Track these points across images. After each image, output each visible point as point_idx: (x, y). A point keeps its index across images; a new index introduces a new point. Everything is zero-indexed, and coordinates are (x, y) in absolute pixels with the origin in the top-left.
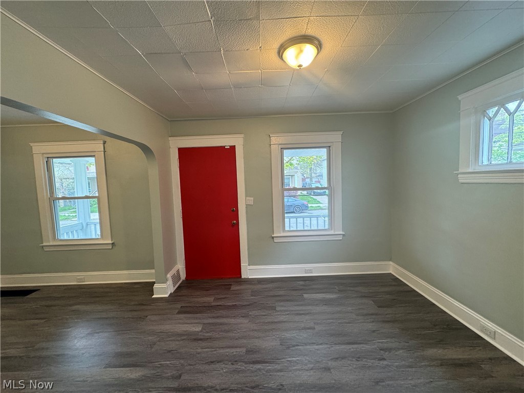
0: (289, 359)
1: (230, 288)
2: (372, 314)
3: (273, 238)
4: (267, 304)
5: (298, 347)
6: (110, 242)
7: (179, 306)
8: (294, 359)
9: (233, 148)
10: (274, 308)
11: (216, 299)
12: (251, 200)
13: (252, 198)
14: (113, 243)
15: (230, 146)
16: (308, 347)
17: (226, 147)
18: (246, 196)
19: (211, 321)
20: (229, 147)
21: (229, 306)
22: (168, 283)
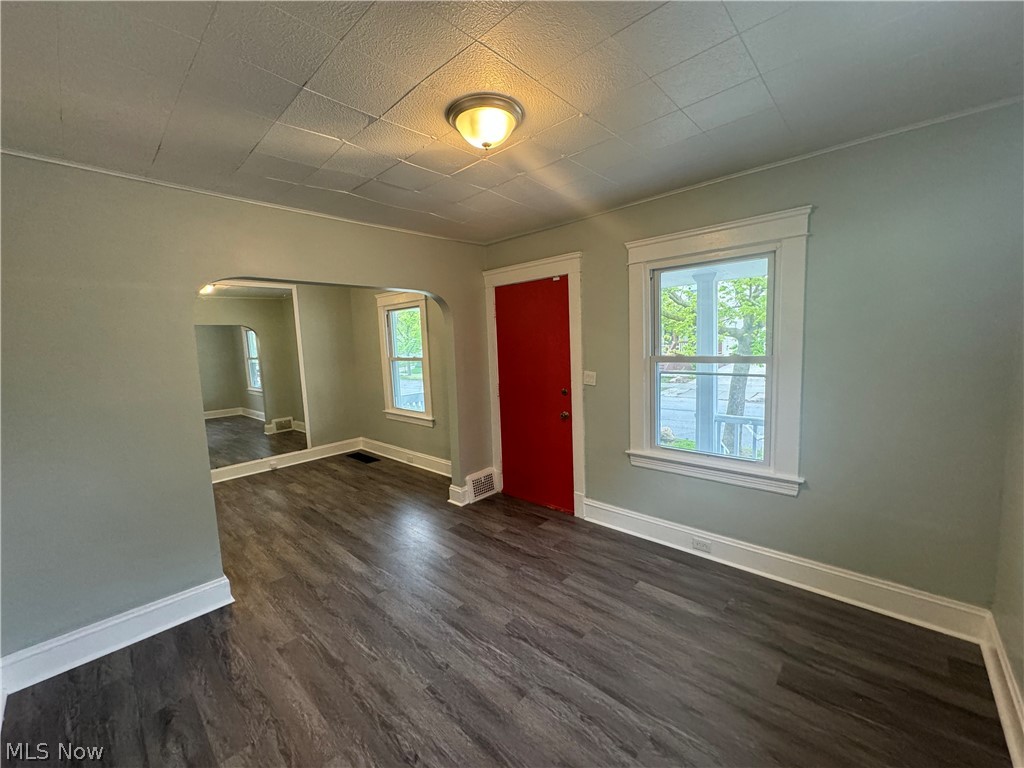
0: (493, 648)
1: (540, 524)
3: (629, 455)
4: (561, 567)
5: (523, 643)
6: (430, 418)
7: (458, 522)
8: (498, 651)
9: (564, 279)
10: (561, 577)
11: (507, 531)
12: (592, 377)
13: (594, 374)
14: (433, 421)
15: (559, 276)
16: (537, 652)
17: (554, 279)
18: (584, 368)
19: (468, 554)
20: (558, 279)
21: (509, 546)
22: (466, 488)
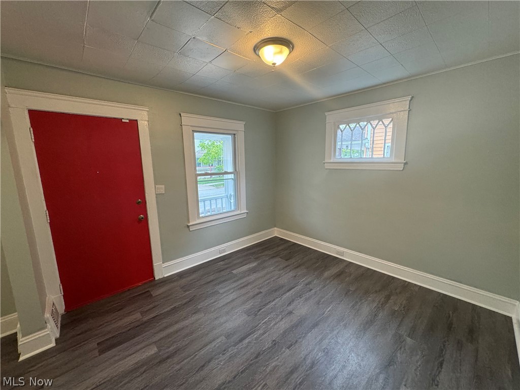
0: (263, 322)
1: (151, 295)
2: (286, 267)
3: (188, 227)
4: (207, 292)
8: (266, 320)
11: (144, 314)
12: (162, 188)
15: (129, 120)
17: (123, 121)
18: (156, 184)
19: (161, 335)
22: (50, 325)
